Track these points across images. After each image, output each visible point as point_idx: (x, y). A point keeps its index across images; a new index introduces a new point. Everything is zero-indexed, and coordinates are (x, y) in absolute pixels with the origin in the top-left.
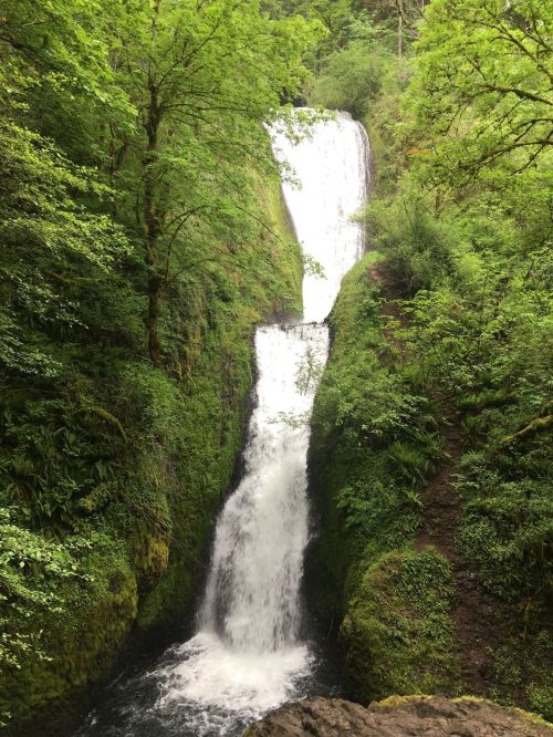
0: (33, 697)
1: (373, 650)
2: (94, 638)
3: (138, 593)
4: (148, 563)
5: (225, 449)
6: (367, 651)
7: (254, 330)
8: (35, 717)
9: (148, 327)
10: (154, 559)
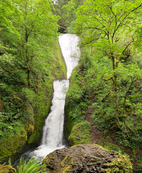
0: (5, 155)
1: (74, 142)
2: (17, 144)
3: (27, 136)
4: (29, 129)
5: (47, 106)
6: (73, 142)
7: (53, 82)
8: (5, 159)
9: (28, 80)
10: (30, 129)
